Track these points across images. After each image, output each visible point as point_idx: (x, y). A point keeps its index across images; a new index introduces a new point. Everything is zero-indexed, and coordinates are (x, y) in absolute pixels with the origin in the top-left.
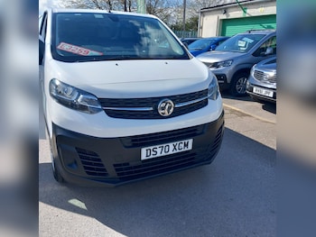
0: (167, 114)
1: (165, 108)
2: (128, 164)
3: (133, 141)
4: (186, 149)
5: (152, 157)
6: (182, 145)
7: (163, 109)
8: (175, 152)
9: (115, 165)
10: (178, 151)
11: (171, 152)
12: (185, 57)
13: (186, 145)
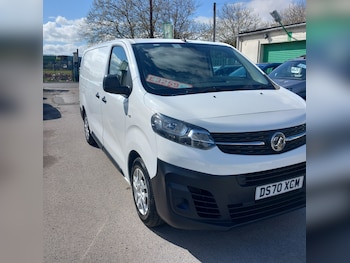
0: (279, 149)
1: (278, 142)
2: (241, 205)
3: (248, 179)
4: (297, 187)
5: (265, 196)
6: (294, 183)
7: (276, 142)
8: (287, 190)
9: (229, 206)
10: (290, 190)
11: (283, 191)
12: (271, 87)
13: (297, 183)
